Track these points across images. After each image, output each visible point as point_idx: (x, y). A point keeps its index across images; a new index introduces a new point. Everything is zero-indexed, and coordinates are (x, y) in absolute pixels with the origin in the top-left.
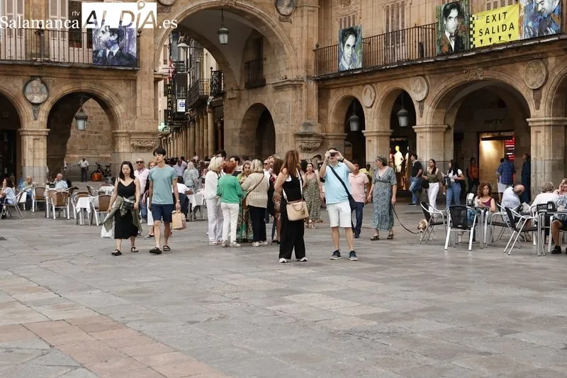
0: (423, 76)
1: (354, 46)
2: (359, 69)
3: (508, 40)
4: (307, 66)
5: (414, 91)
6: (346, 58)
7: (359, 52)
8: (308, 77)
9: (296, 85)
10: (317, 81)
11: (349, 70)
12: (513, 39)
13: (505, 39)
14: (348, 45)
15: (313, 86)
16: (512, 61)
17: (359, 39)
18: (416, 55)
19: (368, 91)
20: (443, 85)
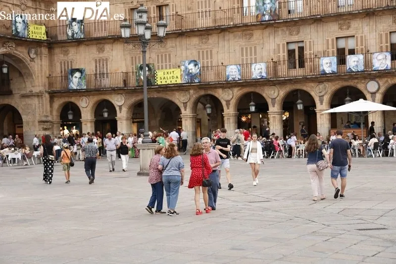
0: (121, 94)
1: (80, 78)
2: (85, 89)
3: (175, 83)
4: (45, 86)
5: (116, 101)
6: (74, 83)
7: (84, 81)
8: (46, 91)
9: (39, 95)
10: (49, 93)
11: (77, 89)
12: (178, 82)
13: (174, 82)
14: (76, 77)
15: (47, 96)
16: (173, 90)
17: (84, 75)
18: (121, 85)
19: (84, 99)
20: (134, 99)
